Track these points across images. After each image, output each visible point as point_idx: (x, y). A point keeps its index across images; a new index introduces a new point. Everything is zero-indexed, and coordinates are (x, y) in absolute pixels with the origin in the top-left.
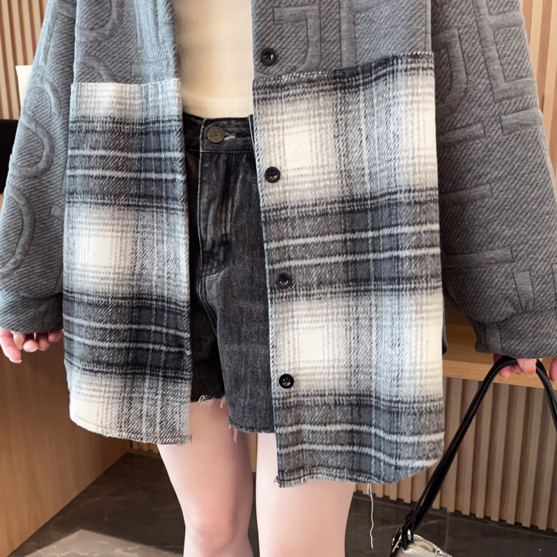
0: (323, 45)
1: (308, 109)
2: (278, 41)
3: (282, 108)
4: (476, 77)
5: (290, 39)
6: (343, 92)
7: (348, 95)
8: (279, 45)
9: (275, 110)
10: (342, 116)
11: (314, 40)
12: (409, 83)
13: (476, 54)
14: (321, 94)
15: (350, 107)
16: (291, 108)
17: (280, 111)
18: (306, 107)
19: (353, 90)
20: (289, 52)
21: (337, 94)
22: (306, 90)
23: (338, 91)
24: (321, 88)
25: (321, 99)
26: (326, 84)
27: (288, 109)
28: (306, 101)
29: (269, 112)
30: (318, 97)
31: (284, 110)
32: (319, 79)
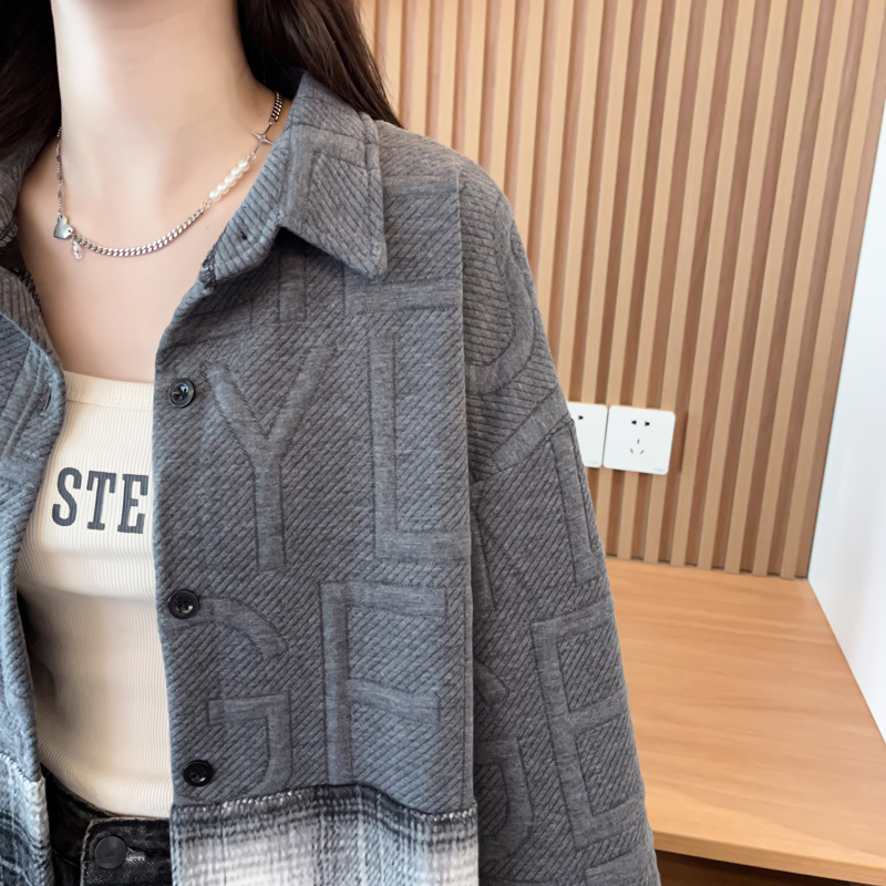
0: (295, 751)
1: (270, 850)
2: (215, 749)
3: (223, 852)
4: (546, 811)
5: (237, 745)
6: (330, 818)
7: (338, 824)
8: (217, 755)
9: (210, 854)
10: (329, 855)
11: (279, 746)
12: (435, 864)
13: (546, 776)
14: (291, 825)
15: (342, 843)
16: (239, 851)
17: (220, 856)
18: (265, 847)
19: (348, 817)
20: (235, 765)
21: (320, 822)
22: (265, 823)
23: (322, 818)
24: (291, 816)
25: (292, 833)
26: (300, 810)
27: (233, 854)
28: (266, 840)
29: (200, 857)
30: (287, 832)
31: (226, 854)
32: (288, 804)
